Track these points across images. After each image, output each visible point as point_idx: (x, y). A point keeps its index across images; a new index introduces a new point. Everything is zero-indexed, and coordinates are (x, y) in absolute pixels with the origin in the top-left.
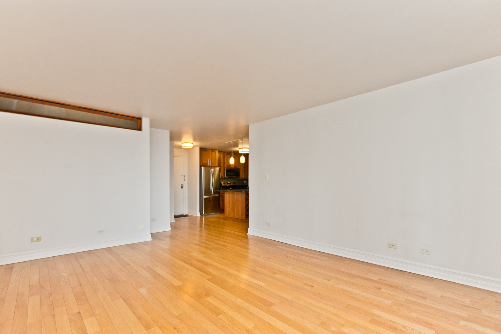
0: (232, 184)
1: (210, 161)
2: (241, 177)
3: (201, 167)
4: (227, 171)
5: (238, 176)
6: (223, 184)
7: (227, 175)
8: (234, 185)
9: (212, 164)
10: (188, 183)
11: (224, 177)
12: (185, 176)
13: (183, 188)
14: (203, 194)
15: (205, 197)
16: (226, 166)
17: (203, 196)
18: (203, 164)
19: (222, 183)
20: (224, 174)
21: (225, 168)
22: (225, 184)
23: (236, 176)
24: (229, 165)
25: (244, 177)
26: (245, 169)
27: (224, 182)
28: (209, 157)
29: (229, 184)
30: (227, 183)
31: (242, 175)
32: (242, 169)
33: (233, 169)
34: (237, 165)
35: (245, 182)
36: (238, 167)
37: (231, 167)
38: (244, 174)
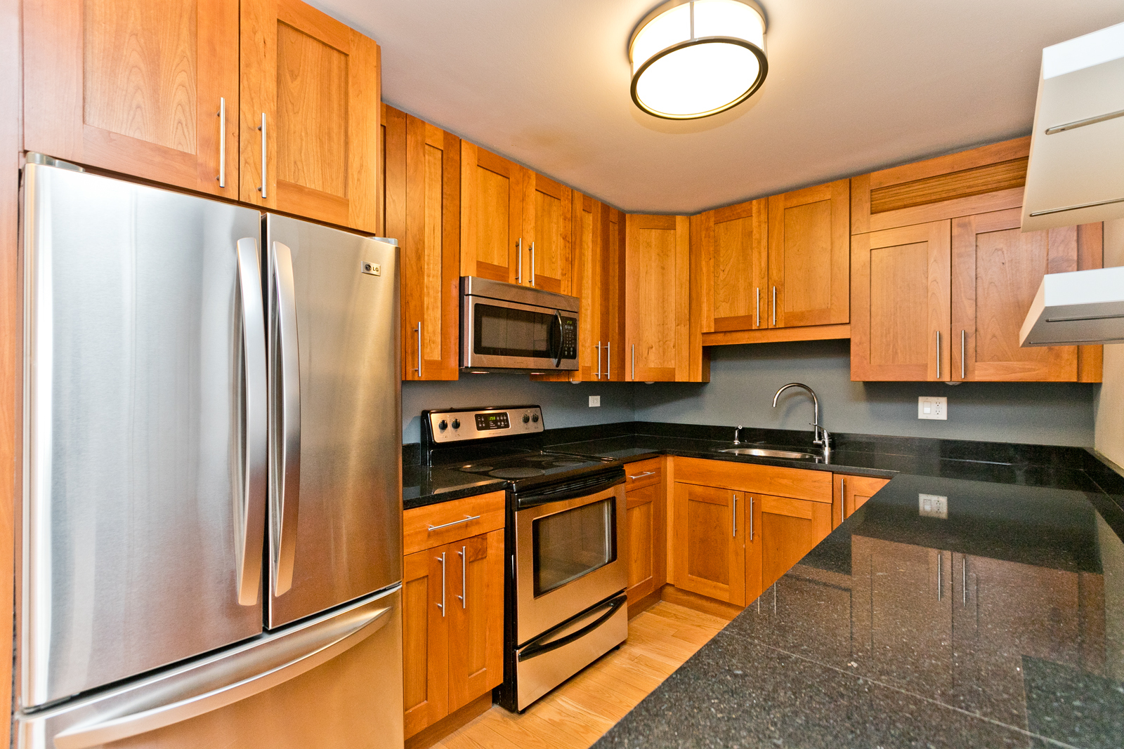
0: (516, 425)
1: (246, 129)
2: (587, 370)
4: (477, 306)
5: (565, 364)
6: (443, 426)
7: (478, 349)
8: (532, 428)
9: (282, 185)
11: (454, 362)
16: (469, 271)
19: (436, 418)
20: (453, 341)
21: (462, 281)
22: (456, 425)
23: (554, 361)
24: (496, 263)
25: (604, 368)
26: (605, 314)
27: (452, 410)
28: (244, 83)
29: (487, 428)
30: (477, 416)
31: (589, 350)
32: (590, 309)
33: (530, 298)
34: (558, 277)
35: (594, 401)
36: (562, 289)
37: (512, 281)
38: (605, 351)
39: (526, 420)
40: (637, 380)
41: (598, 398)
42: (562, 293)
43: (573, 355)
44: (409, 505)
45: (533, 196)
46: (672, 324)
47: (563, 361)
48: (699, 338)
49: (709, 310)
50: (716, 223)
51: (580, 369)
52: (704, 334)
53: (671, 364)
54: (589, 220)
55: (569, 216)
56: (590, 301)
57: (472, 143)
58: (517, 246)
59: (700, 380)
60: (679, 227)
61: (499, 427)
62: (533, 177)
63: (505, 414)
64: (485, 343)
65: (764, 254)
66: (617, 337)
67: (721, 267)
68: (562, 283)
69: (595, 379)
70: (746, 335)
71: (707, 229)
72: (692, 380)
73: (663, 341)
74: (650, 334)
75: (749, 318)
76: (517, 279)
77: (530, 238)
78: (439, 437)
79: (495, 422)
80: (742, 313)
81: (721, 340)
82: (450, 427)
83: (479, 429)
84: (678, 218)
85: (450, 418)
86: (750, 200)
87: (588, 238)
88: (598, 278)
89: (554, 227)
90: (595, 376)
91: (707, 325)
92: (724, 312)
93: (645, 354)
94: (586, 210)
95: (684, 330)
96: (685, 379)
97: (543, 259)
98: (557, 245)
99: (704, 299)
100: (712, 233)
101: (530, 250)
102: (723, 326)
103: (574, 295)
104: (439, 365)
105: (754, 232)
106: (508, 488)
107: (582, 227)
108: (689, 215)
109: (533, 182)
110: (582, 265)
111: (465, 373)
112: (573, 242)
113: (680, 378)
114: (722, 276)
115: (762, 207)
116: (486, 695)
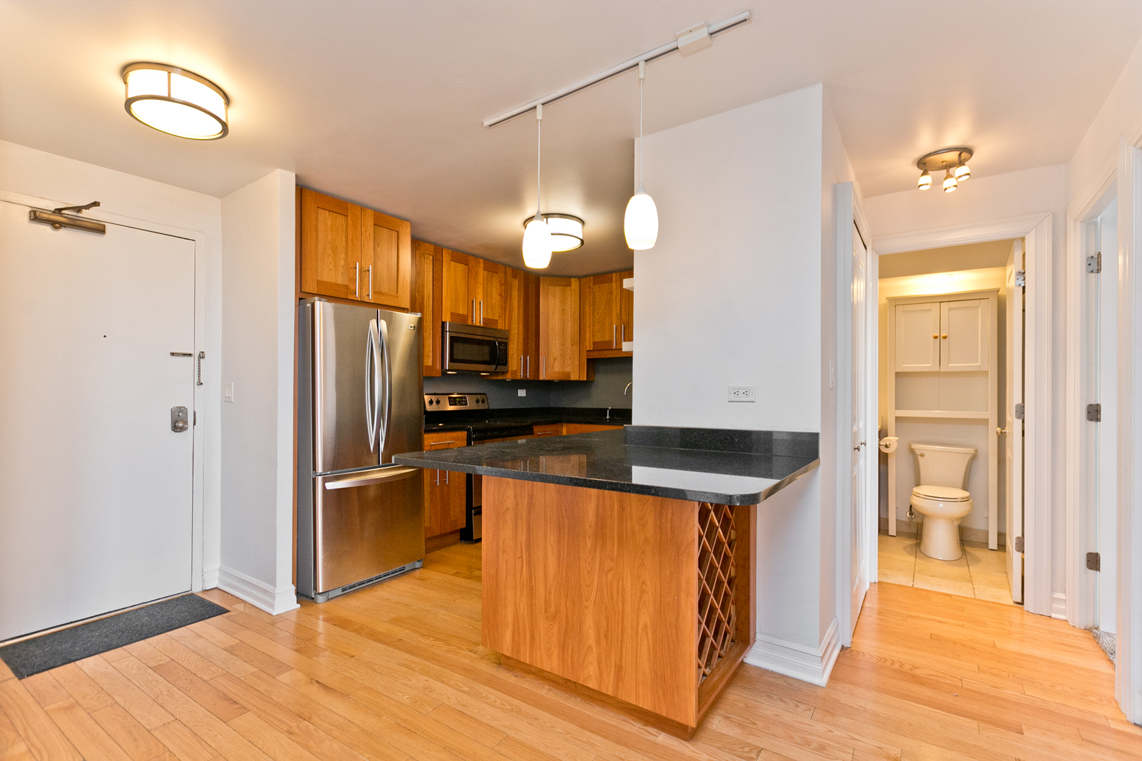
0: (471, 405)
1: (364, 272)
2: (514, 372)
3: (303, 298)
4: (451, 338)
5: (500, 368)
6: (431, 402)
7: (452, 360)
8: (481, 406)
9: (374, 292)
10: (226, 400)
11: (438, 367)
12: (202, 356)
13: (182, 429)
14: (320, 469)
15: (331, 486)
16: (447, 318)
17: (320, 479)
18: (319, 282)
19: (427, 398)
20: (438, 355)
21: (443, 324)
22: (438, 402)
23: (494, 367)
24: (461, 313)
25: (525, 372)
26: (526, 339)
27: (435, 394)
28: (363, 253)
29: (455, 404)
30: (449, 398)
31: (515, 361)
32: (516, 336)
33: (479, 332)
34: (497, 318)
35: (522, 393)
36: (499, 325)
37: (470, 323)
38: (525, 361)
39: (478, 401)
40: (547, 379)
41: (525, 391)
42: (499, 328)
43: (505, 363)
44: (427, 431)
45: (482, 273)
46: (569, 345)
47: (499, 367)
48: (585, 353)
49: (590, 337)
50: (594, 284)
51: (510, 372)
52: (587, 351)
53: (568, 369)
54: (516, 283)
55: (503, 282)
56: (516, 331)
57: (448, 248)
58: (473, 302)
59: (585, 379)
60: (573, 284)
61: (462, 405)
62: (482, 261)
63: (465, 398)
64: (455, 357)
65: (618, 305)
66: (534, 352)
67: (597, 311)
68: (499, 322)
69: (519, 378)
70: (610, 352)
71: (589, 288)
72: (581, 379)
73: (563, 355)
74: (555, 350)
75: (611, 342)
76: (473, 321)
77: (480, 297)
78: (429, 408)
79: (459, 402)
80: (607, 339)
81: (596, 355)
82: (434, 403)
83: (450, 405)
84: (573, 279)
85: (434, 398)
86: (611, 272)
87: (515, 294)
88: (521, 317)
89: (494, 290)
90: (521, 376)
91: (589, 346)
92: (598, 339)
93: (552, 363)
94: (515, 276)
95: (576, 348)
96: (577, 379)
97: (487, 308)
98: (496, 298)
99: (588, 330)
100: (592, 291)
101: (480, 304)
102: (598, 346)
103: (506, 329)
104: (431, 368)
105: (614, 292)
106: (468, 430)
107: (511, 288)
108: (580, 278)
109: (482, 265)
110: (511, 311)
111: (444, 373)
112: (505, 297)
113: (574, 377)
114: (597, 317)
115: (618, 277)
116: (457, 531)
